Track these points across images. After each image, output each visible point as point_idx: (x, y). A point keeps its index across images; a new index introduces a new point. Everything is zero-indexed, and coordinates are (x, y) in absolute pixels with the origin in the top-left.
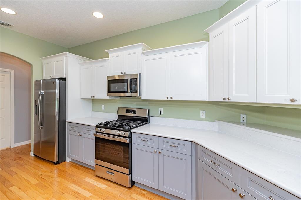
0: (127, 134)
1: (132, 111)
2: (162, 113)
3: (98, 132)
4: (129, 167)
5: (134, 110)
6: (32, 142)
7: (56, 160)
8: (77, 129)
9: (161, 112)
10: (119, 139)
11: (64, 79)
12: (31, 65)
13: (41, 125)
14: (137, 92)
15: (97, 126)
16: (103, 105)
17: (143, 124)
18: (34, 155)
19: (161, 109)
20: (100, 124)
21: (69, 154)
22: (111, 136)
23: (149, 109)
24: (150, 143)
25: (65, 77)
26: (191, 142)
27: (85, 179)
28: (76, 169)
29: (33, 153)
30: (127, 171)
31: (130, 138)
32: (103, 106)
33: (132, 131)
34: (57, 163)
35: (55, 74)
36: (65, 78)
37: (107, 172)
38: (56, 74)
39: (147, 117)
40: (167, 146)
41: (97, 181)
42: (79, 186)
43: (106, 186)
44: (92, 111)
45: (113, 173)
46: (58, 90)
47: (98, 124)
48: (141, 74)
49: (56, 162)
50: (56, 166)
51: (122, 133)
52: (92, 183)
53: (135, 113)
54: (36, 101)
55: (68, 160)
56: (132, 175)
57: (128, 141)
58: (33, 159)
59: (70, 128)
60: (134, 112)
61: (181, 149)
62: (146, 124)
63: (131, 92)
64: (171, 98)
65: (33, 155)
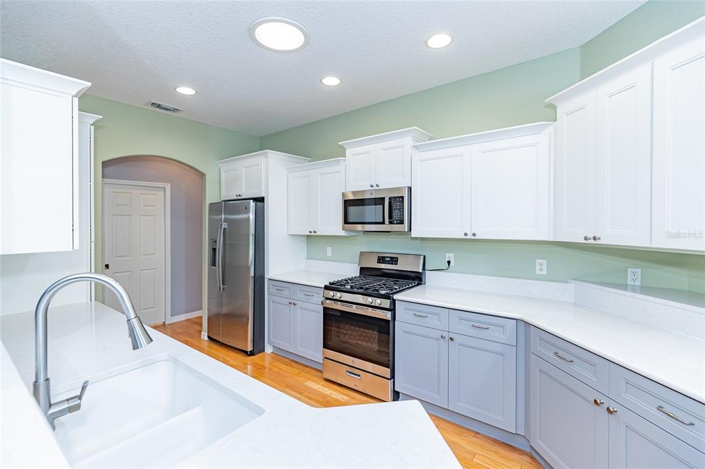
0: (386, 303)
1: (389, 259)
2: (451, 264)
3: (327, 299)
4: (391, 365)
5: (394, 258)
6: (204, 314)
7: (250, 348)
8: (286, 293)
9: (449, 262)
10: (370, 312)
11: (261, 200)
12: (202, 175)
13: (223, 284)
14: (403, 223)
15: (326, 288)
16: (328, 248)
17: (413, 284)
18: (209, 337)
19: (450, 256)
20: (333, 284)
21: (272, 339)
22: (354, 306)
23: (424, 257)
24: (432, 321)
25: (263, 195)
26: (515, 321)
27: (306, 384)
28: (287, 367)
29: (206, 334)
30: (386, 372)
31: (392, 309)
33: (396, 297)
34: (252, 354)
35: (244, 191)
36: (264, 198)
37: (347, 373)
38: (246, 190)
39: (421, 271)
40: (465, 328)
41: (328, 388)
43: (348, 398)
44: (308, 258)
45: (359, 376)
46: (253, 220)
47: (327, 284)
48: (410, 189)
49: (250, 352)
50: (250, 358)
51: (378, 302)
52: (320, 390)
53: (397, 264)
54: (213, 241)
55: (269, 349)
56: (394, 379)
57: (388, 316)
58: (206, 344)
59: (273, 290)
60: (394, 260)
61: (495, 333)
62: (418, 284)
63: (391, 223)
64: (474, 235)
65: (206, 339)
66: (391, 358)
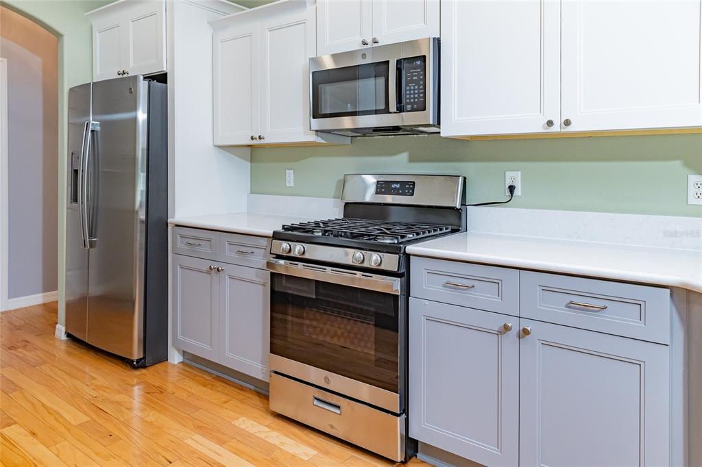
0: (391, 262)
1: (398, 186)
2: (517, 192)
3: (279, 257)
4: (401, 386)
5: (407, 182)
6: (61, 297)
7: (136, 354)
8: (205, 249)
9: (512, 188)
10: (358, 280)
11: (162, 78)
12: (59, 36)
13: (90, 236)
14: (424, 109)
15: (276, 236)
16: (288, 171)
17: (444, 231)
18: (68, 335)
19: (515, 176)
20: (293, 228)
21: (180, 336)
22: (329, 269)
23: (465, 178)
24: (484, 295)
25: (165, 69)
26: (668, 291)
27: (237, 423)
28: (205, 389)
29: (63, 329)
30: (391, 400)
31: (404, 274)
32: (290, 175)
33: (410, 249)
34: (141, 365)
35: (132, 64)
36: (166, 75)
37: (316, 402)
38: (134, 63)
39: (458, 206)
40: (555, 307)
41: (278, 430)
42: (221, 443)
43: (315, 452)
44: (252, 192)
45: (338, 407)
46: (144, 113)
47: (280, 229)
48: (437, 42)
49: (138, 361)
50: (137, 373)
51: (373, 259)
52: (262, 436)
53: (412, 194)
54: (74, 156)
55: (175, 358)
56: (408, 415)
57: (395, 286)
58: (63, 347)
59: (180, 243)
60: (407, 187)
61: (620, 318)
62: (454, 231)
63: (400, 109)
64: (567, 123)
65: (64, 337)
66: (400, 373)
